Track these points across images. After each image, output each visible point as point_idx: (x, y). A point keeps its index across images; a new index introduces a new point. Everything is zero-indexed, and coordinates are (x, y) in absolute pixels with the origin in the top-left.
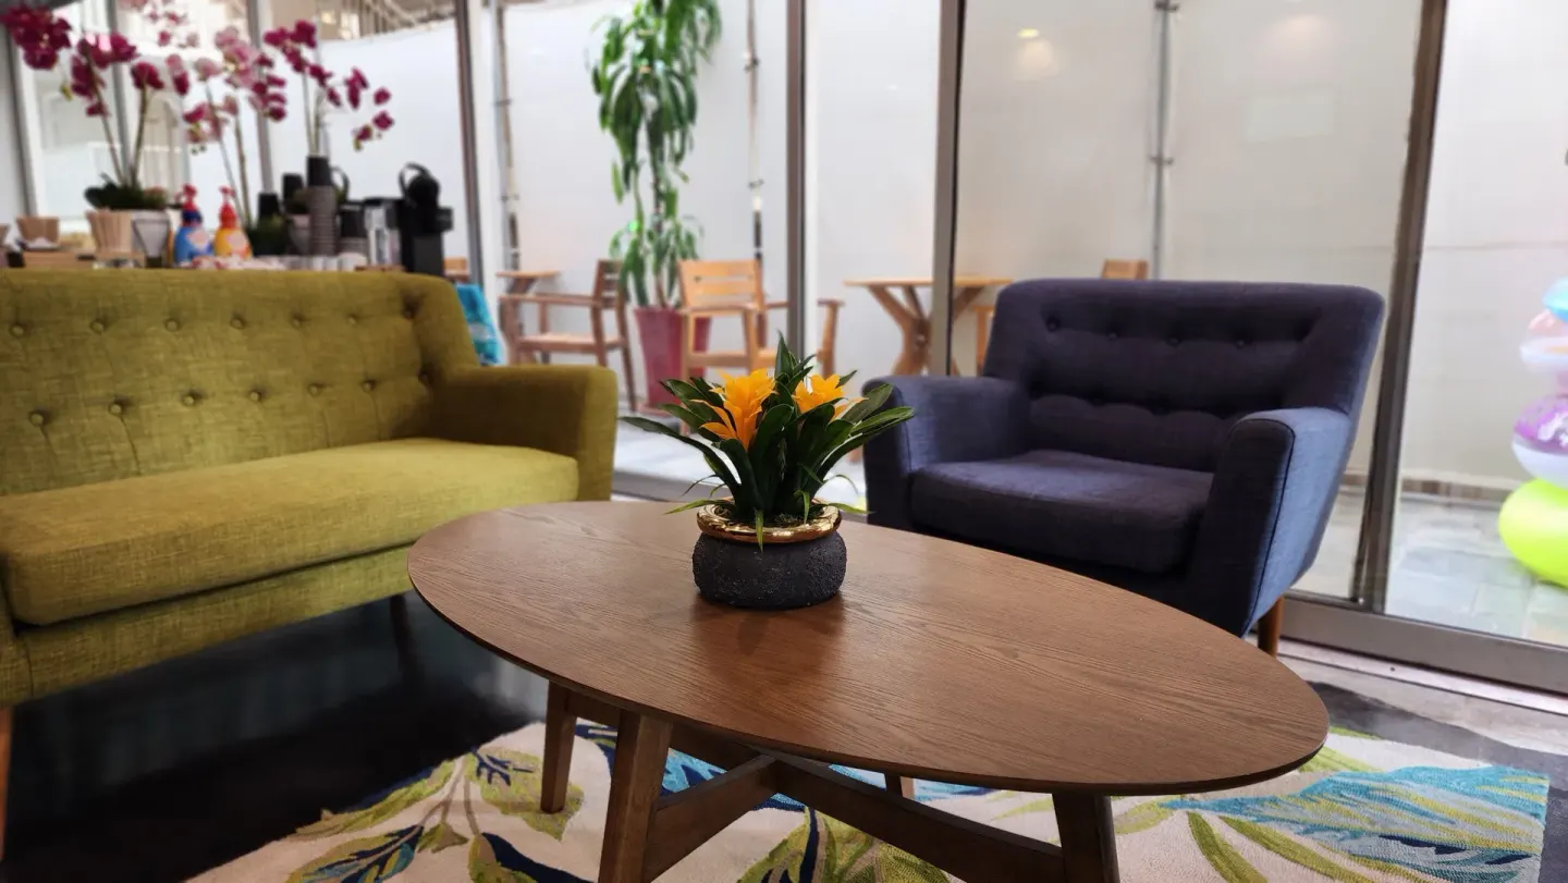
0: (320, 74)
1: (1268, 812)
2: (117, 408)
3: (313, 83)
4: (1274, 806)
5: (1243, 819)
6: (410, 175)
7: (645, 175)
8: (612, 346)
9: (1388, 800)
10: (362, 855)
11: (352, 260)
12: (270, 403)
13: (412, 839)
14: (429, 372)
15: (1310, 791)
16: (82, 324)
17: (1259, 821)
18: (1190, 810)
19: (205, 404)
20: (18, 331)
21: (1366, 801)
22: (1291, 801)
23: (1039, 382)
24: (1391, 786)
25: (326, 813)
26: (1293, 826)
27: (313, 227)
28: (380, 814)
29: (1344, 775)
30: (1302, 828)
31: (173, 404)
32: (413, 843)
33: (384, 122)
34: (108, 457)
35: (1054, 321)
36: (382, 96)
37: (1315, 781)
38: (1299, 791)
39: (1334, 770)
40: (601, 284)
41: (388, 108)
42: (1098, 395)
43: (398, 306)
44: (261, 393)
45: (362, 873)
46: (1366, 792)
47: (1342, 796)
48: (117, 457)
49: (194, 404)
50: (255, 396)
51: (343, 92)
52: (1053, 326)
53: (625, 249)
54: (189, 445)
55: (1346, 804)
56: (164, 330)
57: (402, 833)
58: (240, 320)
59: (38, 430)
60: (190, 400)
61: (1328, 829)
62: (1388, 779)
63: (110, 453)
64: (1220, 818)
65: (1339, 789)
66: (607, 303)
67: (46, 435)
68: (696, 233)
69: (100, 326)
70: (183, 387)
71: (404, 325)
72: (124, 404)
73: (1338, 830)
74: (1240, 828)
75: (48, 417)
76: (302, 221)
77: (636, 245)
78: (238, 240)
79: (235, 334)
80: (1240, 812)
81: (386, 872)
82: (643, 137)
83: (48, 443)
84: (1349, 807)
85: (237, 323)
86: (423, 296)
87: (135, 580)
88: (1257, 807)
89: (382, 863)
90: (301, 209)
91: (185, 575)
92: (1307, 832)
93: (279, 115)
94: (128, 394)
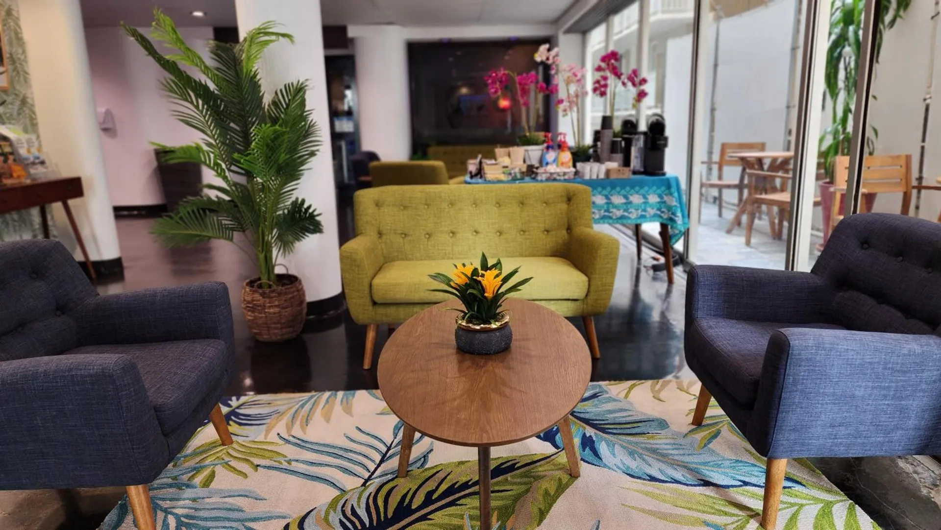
2: (451, 235)
3: (616, 78)
11: (610, 165)
12: (502, 237)
14: (569, 229)
16: (445, 205)
19: (479, 235)
20: (426, 207)
31: (469, 235)
33: (643, 94)
34: (444, 251)
35: (865, 243)
36: (643, 82)
41: (645, 87)
43: (565, 199)
44: (501, 233)
48: (447, 252)
49: (476, 235)
50: (498, 234)
54: (470, 250)
56: (470, 208)
58: (499, 204)
59: (426, 240)
60: (475, 233)
63: (445, 250)
67: (428, 241)
69: (450, 206)
70: (473, 229)
71: (564, 206)
72: (453, 233)
75: (429, 235)
78: (566, 157)
79: (495, 209)
83: (427, 244)
85: (498, 205)
86: (574, 195)
87: (401, 295)
93: (603, 94)
94: (454, 230)
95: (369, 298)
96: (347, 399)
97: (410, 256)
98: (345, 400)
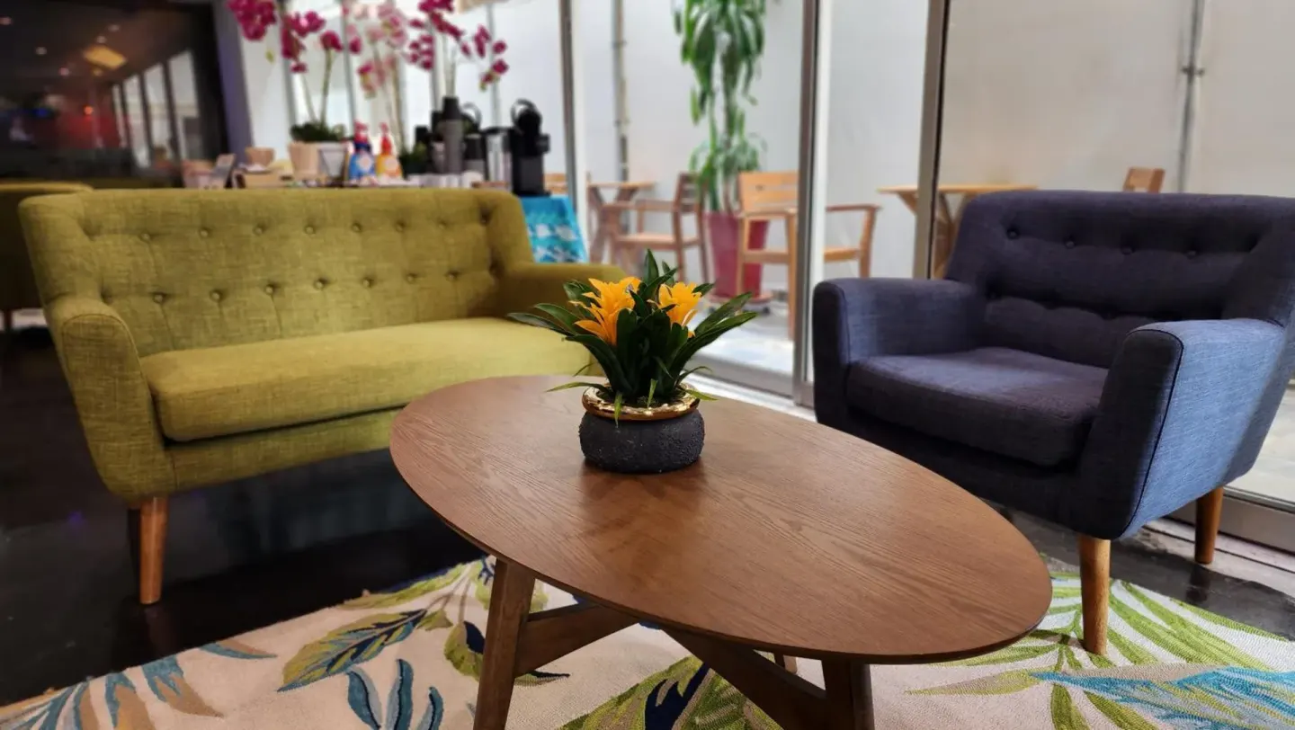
0: (455, 33)
1: (1137, 694)
2: (269, 290)
3: (451, 40)
4: (1144, 688)
5: (1108, 697)
6: (520, 108)
7: (720, 98)
8: (690, 244)
9: (1266, 698)
10: (379, 625)
11: (473, 176)
12: (376, 288)
13: (416, 618)
14: (497, 267)
15: (1190, 681)
16: (248, 230)
17: (1125, 701)
18: (1058, 682)
19: (330, 288)
20: (205, 234)
21: (1243, 695)
22: (1165, 686)
23: (995, 287)
24: (1277, 686)
25: (366, 592)
26: (1156, 710)
27: (447, 152)
28: (401, 598)
29: (1232, 670)
30: (1164, 713)
31: (308, 288)
32: (415, 622)
33: (500, 67)
34: (260, 325)
35: (1014, 230)
36: (500, 47)
37: (1198, 672)
38: (1177, 679)
39: (1224, 663)
40: (682, 192)
41: (505, 57)
42: (1051, 299)
43: (476, 215)
44: (371, 281)
45: (375, 638)
46: (1247, 688)
47: (1220, 688)
48: (268, 325)
49: (322, 288)
50: (366, 283)
51: (472, 46)
52: (1013, 234)
53: (702, 163)
54: (317, 318)
55: (1222, 696)
56: (304, 234)
57: (411, 614)
58: (358, 226)
59: (215, 304)
60: (320, 285)
61: (1193, 717)
62: (1276, 678)
63: (263, 321)
64: (1086, 693)
65: (1219, 682)
66: (687, 209)
67: (220, 306)
68: (759, 149)
69: (259, 230)
70: (315, 275)
71: (478, 229)
72: (274, 286)
73: (1201, 719)
74: (1101, 705)
75: (222, 294)
76: (439, 147)
77: (711, 160)
78: (392, 163)
79: (353, 236)
80: (1107, 690)
81: (391, 640)
82: (718, 69)
83: (221, 313)
84: (1223, 700)
85: (356, 228)
86: (495, 207)
87: (241, 414)
88: (1128, 688)
89: (390, 633)
90: (439, 138)
91: (277, 412)
92: (1168, 717)
93: (428, 65)
94: (277, 280)
95: (153, 432)
96: (165, 680)
97: (183, 341)
98: (160, 684)
